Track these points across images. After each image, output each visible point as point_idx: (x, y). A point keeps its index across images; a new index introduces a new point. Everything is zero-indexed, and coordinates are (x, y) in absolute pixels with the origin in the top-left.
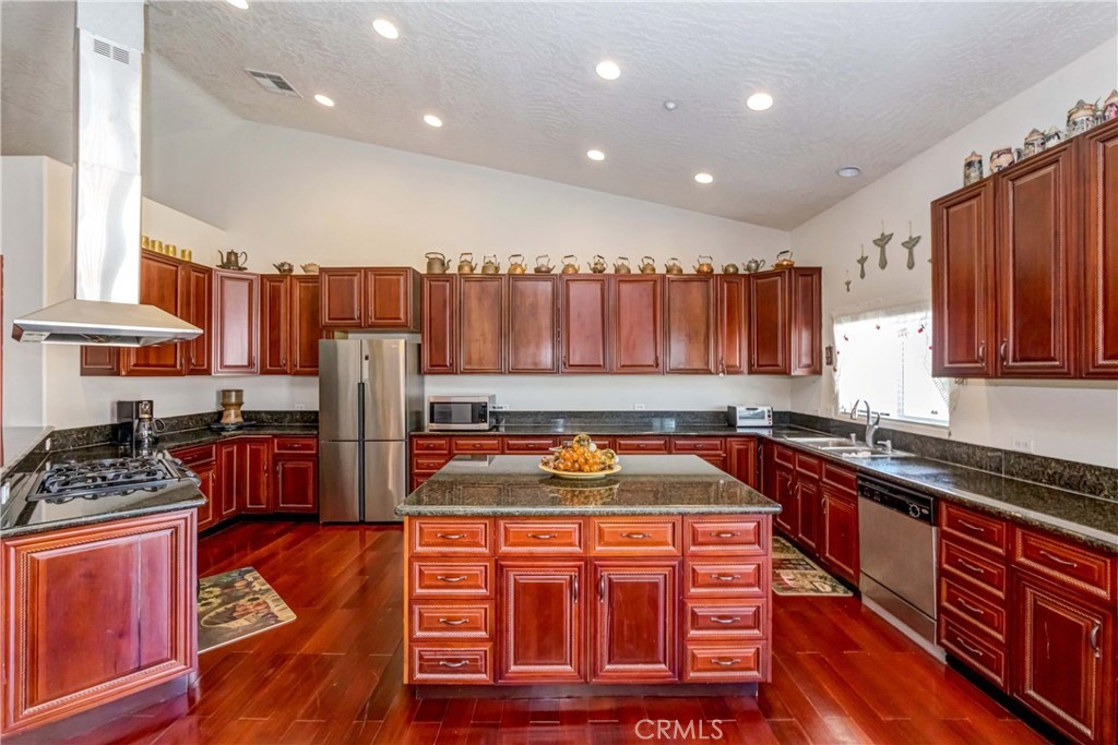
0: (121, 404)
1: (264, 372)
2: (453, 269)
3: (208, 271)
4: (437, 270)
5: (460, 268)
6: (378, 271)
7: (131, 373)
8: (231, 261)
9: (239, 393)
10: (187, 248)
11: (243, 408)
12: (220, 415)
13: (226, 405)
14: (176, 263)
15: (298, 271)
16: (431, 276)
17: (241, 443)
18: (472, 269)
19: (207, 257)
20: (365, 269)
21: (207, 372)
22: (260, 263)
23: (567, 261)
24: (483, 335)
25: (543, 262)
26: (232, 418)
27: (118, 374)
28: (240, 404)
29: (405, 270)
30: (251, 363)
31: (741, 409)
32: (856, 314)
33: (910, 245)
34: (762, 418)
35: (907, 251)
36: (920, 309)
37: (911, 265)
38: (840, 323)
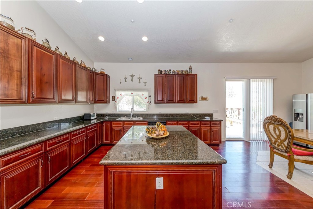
31: (92, 114)
32: (124, 90)
33: (140, 79)
34: (95, 116)
35: (139, 80)
36: (142, 91)
37: (140, 82)
38: (119, 91)
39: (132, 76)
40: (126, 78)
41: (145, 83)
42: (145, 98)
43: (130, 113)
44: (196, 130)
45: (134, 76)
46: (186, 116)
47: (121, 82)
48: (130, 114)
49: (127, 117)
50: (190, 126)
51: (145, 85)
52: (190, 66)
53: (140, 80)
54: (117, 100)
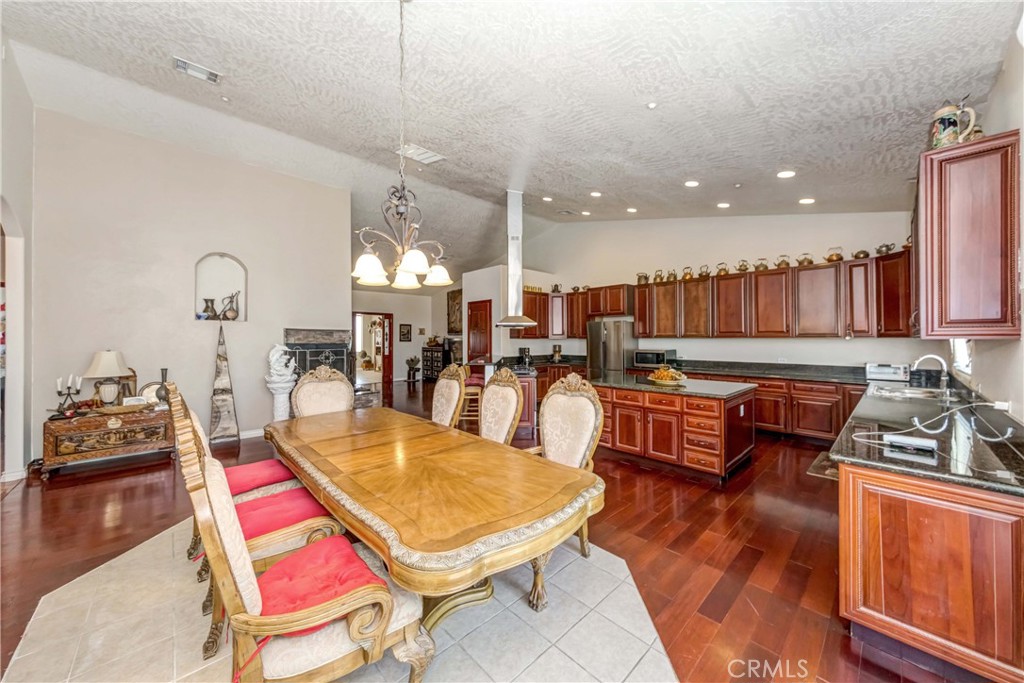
0: (520, 349)
1: (568, 337)
2: (651, 281)
3: (547, 295)
4: (643, 282)
5: (655, 279)
6: (611, 288)
7: (523, 337)
8: (556, 289)
9: (560, 347)
10: (540, 286)
11: (562, 353)
12: (552, 356)
13: (555, 351)
14: (536, 294)
15: (581, 290)
16: (639, 286)
17: (559, 368)
18: (662, 279)
19: (547, 289)
20: (606, 287)
21: (547, 337)
22: (566, 289)
23: (720, 267)
24: (667, 316)
25: (704, 269)
26: (557, 358)
27: (518, 337)
28: (560, 351)
29: (623, 286)
30: (563, 334)
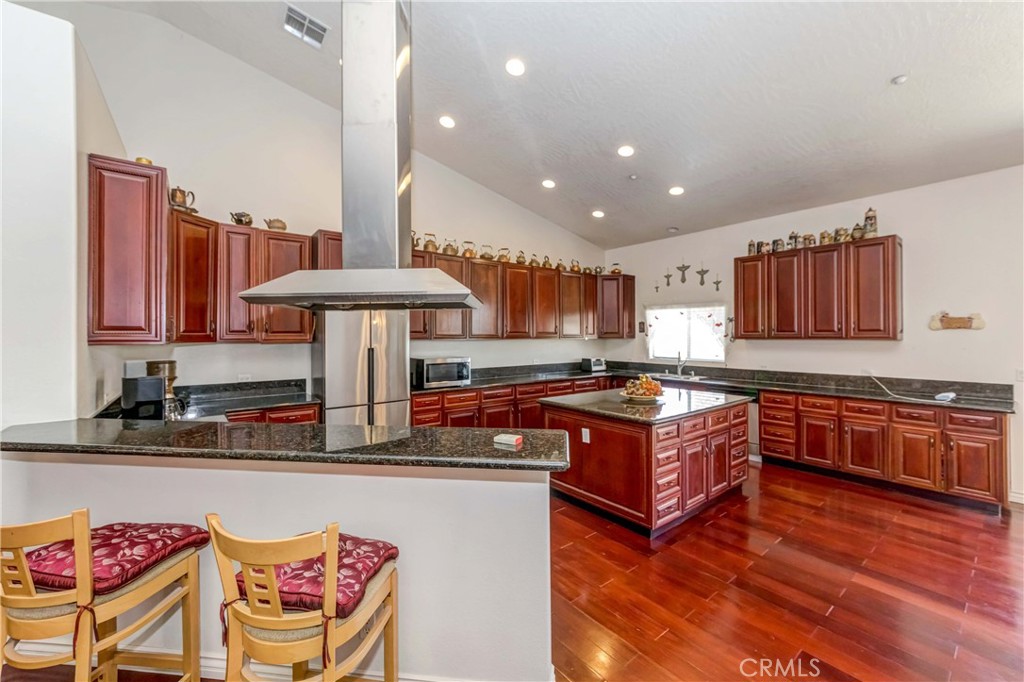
31: (593, 360)
32: (664, 305)
33: (702, 273)
34: (601, 365)
35: (700, 276)
36: (709, 306)
37: (702, 283)
38: (652, 309)
39: (683, 269)
40: (668, 277)
41: (717, 283)
42: (718, 325)
43: (676, 364)
44: (870, 433)
45: (688, 267)
46: (863, 383)
47: (657, 288)
48: (676, 366)
49: (669, 372)
50: (845, 416)
51: (718, 289)
52: (870, 210)
53: (702, 278)
54: (650, 331)
